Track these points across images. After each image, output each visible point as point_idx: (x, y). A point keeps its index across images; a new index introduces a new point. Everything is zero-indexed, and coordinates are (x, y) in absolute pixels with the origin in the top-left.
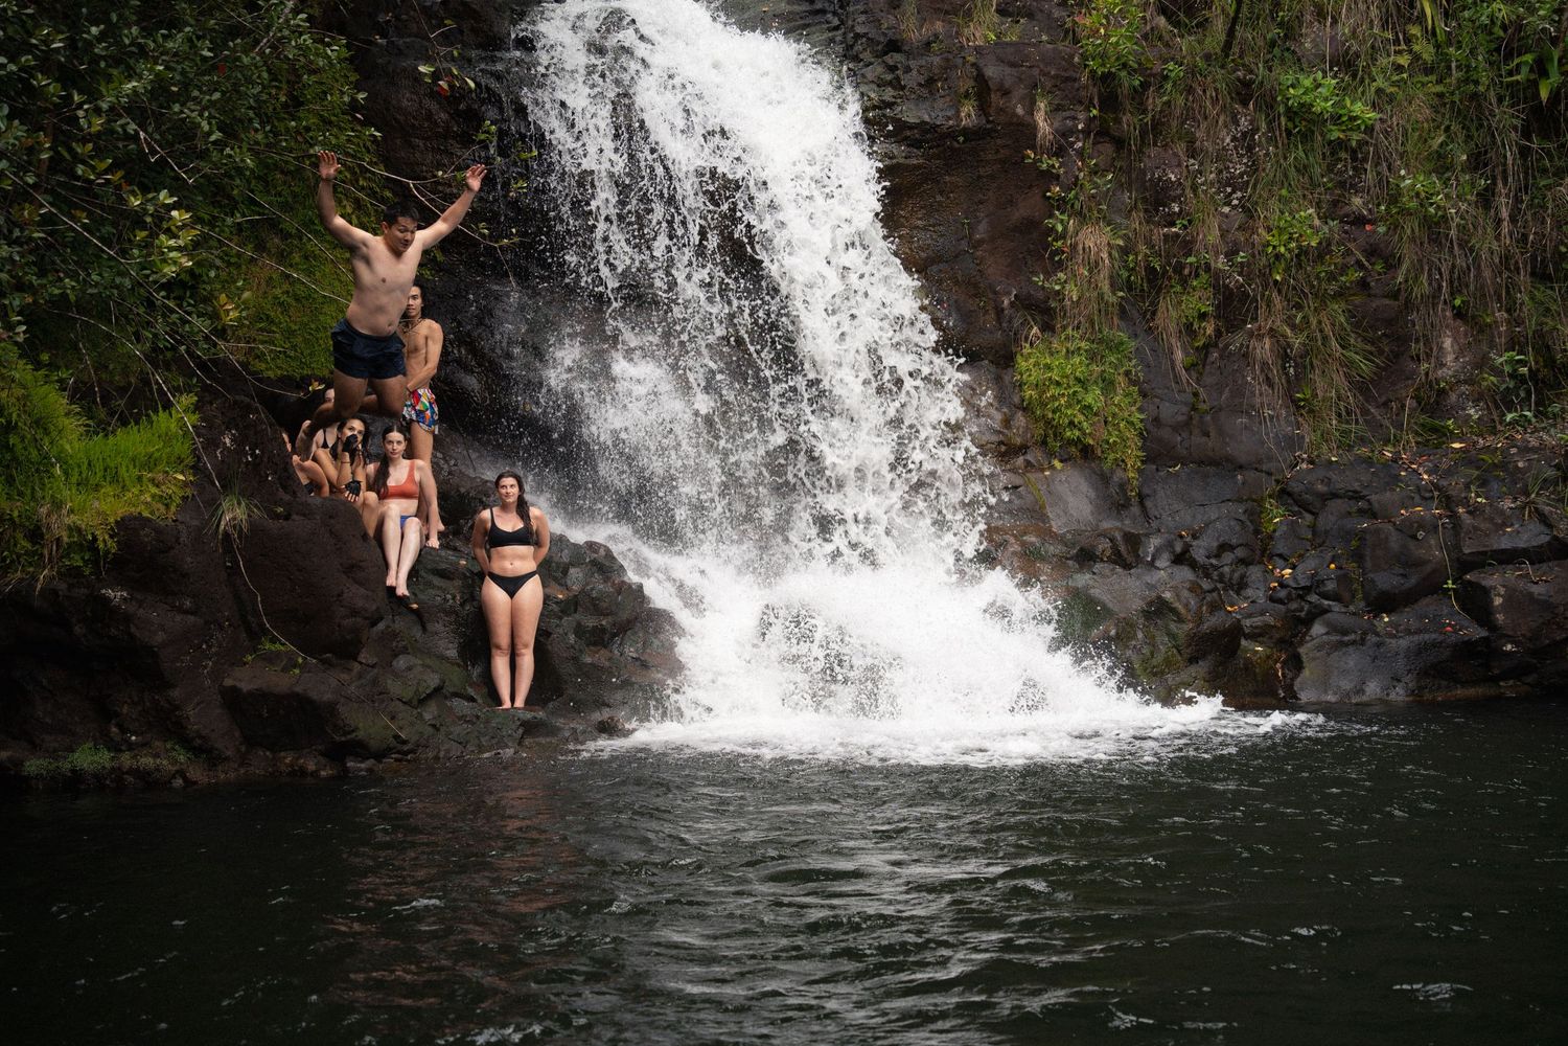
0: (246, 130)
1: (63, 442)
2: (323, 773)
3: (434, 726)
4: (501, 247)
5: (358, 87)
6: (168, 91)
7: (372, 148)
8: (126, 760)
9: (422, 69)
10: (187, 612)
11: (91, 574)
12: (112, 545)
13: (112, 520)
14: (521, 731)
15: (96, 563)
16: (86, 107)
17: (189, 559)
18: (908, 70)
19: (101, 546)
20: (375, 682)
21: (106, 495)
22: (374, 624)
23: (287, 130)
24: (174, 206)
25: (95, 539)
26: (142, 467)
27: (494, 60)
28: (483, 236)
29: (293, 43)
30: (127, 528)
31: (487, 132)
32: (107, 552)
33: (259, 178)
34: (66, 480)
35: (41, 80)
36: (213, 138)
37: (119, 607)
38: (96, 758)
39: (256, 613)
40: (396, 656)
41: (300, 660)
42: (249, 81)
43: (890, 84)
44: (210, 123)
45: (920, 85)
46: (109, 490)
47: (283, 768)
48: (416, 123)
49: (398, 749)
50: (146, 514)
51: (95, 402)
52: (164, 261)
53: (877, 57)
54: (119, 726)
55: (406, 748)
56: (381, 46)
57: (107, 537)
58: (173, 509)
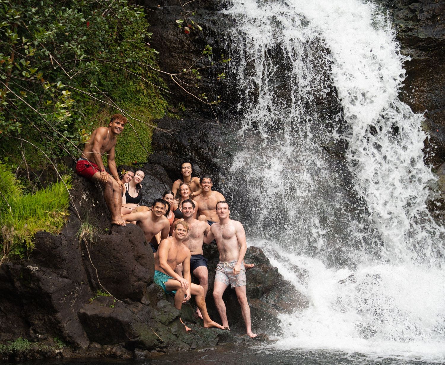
0: (98, 51)
1: (13, 197)
2: (124, 356)
3: (176, 335)
4: (212, 105)
5: (149, 30)
6: (64, 35)
7: (155, 58)
8: (36, 346)
9: (178, 22)
10: (64, 277)
11: (23, 258)
12: (32, 245)
13: (32, 233)
14: (217, 339)
15: (25, 253)
16: (28, 44)
17: (66, 252)
18: (422, 11)
19: (28, 245)
20: (148, 313)
21: (31, 221)
22: (149, 285)
23: (116, 51)
24: (64, 89)
25: (25, 242)
26: (46, 209)
27: (212, 14)
28: (204, 100)
29: (120, 11)
30: (39, 237)
31: (208, 50)
32: (30, 248)
33: (103, 73)
34: (14, 215)
35: (9, 33)
36: (82, 57)
37: (35, 274)
38: (24, 345)
39: (95, 279)
40: (159, 300)
41: (115, 301)
42: (99, 29)
43: (412, 19)
44: (81, 51)
45: (428, 19)
46: (31, 219)
47: (106, 353)
48: (175, 46)
49: (159, 345)
50: (48, 231)
51: (27, 178)
52: (59, 114)
53: (405, 5)
54: (34, 330)
55: (163, 345)
56: (160, 10)
57: (30, 241)
58: (59, 228)
